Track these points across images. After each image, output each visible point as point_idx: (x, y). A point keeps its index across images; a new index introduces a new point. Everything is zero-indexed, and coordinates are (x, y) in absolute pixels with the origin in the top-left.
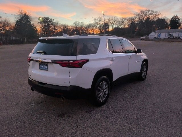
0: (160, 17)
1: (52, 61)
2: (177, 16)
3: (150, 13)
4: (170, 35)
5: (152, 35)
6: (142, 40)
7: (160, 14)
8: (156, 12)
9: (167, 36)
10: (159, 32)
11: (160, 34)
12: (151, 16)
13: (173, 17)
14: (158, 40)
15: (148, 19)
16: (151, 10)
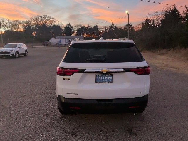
0: (57, 24)
1: (124, 69)
2: (70, 24)
3: (47, 18)
4: (69, 41)
5: (53, 40)
6: (44, 45)
7: (57, 20)
8: (53, 18)
9: (66, 42)
10: (59, 38)
11: (61, 40)
12: (48, 22)
13: (67, 25)
14: (60, 46)
15: (44, 24)
16: (48, 16)
